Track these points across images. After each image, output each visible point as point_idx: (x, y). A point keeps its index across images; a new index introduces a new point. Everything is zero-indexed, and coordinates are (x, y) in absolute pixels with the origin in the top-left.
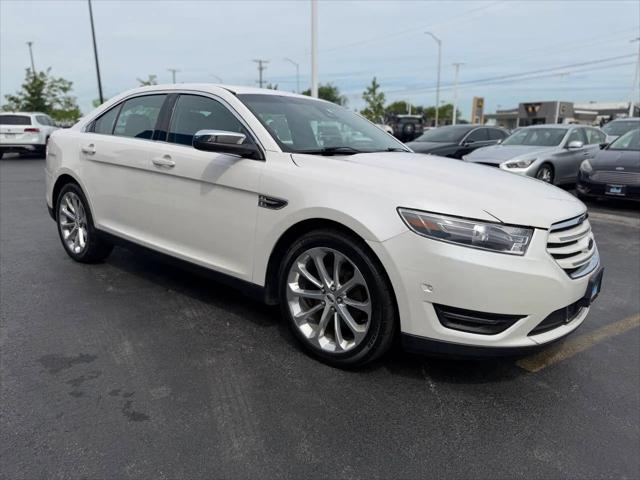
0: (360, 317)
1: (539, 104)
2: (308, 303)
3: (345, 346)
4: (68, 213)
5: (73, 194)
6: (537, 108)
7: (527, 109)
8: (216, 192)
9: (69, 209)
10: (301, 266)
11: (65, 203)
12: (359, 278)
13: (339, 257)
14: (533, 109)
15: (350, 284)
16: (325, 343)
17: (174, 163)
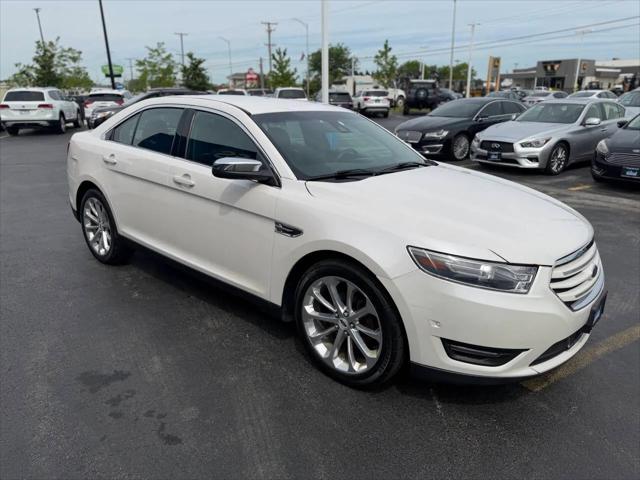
0: (371, 344)
1: (559, 62)
2: (322, 325)
3: (358, 367)
4: (92, 217)
5: (96, 200)
6: (556, 67)
7: (546, 68)
8: (233, 214)
9: (92, 213)
10: (316, 292)
11: (89, 207)
12: (370, 308)
13: (351, 287)
14: (552, 67)
15: (363, 312)
16: (339, 364)
17: (193, 182)
